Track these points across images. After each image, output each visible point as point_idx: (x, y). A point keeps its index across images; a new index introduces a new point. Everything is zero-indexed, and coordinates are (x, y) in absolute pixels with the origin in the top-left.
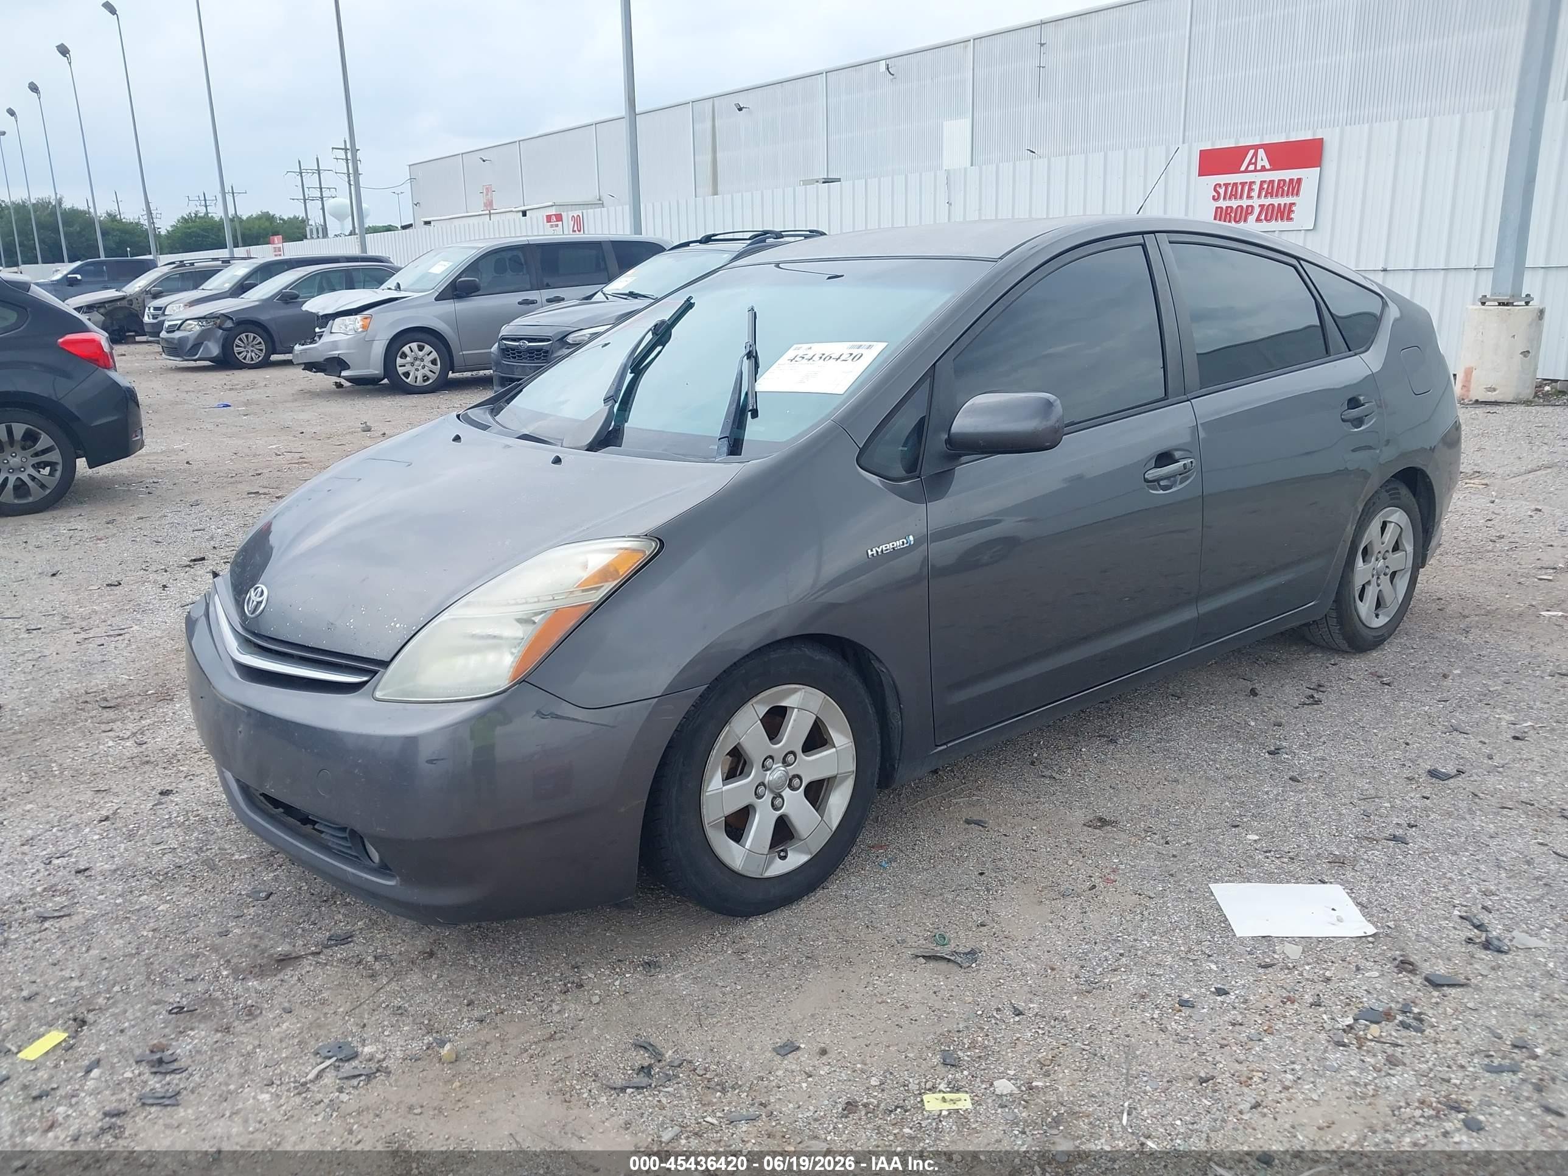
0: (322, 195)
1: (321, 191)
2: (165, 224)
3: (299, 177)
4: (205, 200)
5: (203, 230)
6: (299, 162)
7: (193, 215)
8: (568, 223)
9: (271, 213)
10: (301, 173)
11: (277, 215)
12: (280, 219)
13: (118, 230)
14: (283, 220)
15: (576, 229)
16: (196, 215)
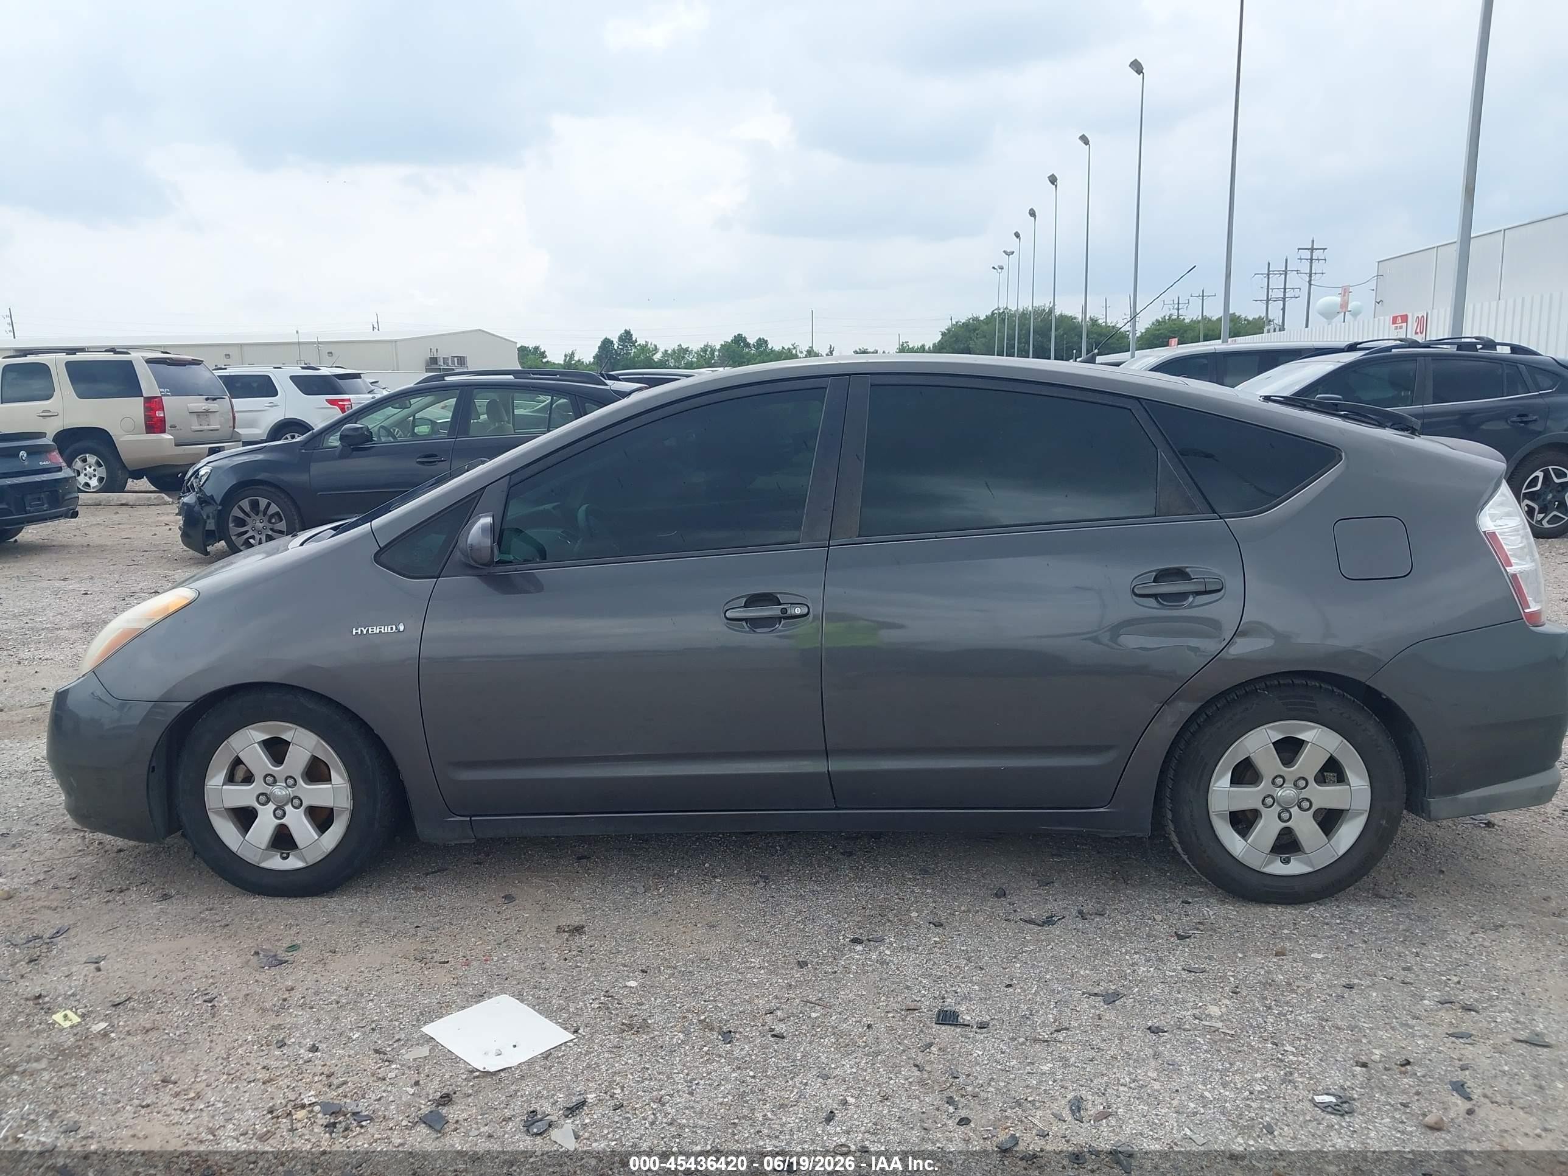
0: (1285, 295)
1: (1285, 292)
2: (1143, 325)
3: (1266, 279)
4: (1178, 303)
5: (1170, 332)
6: (1269, 264)
7: (1167, 318)
8: (1412, 324)
9: (1237, 314)
10: (1268, 275)
11: (1243, 316)
12: (1245, 320)
13: (1096, 333)
14: (1248, 320)
15: (1418, 330)
16: (1170, 318)
